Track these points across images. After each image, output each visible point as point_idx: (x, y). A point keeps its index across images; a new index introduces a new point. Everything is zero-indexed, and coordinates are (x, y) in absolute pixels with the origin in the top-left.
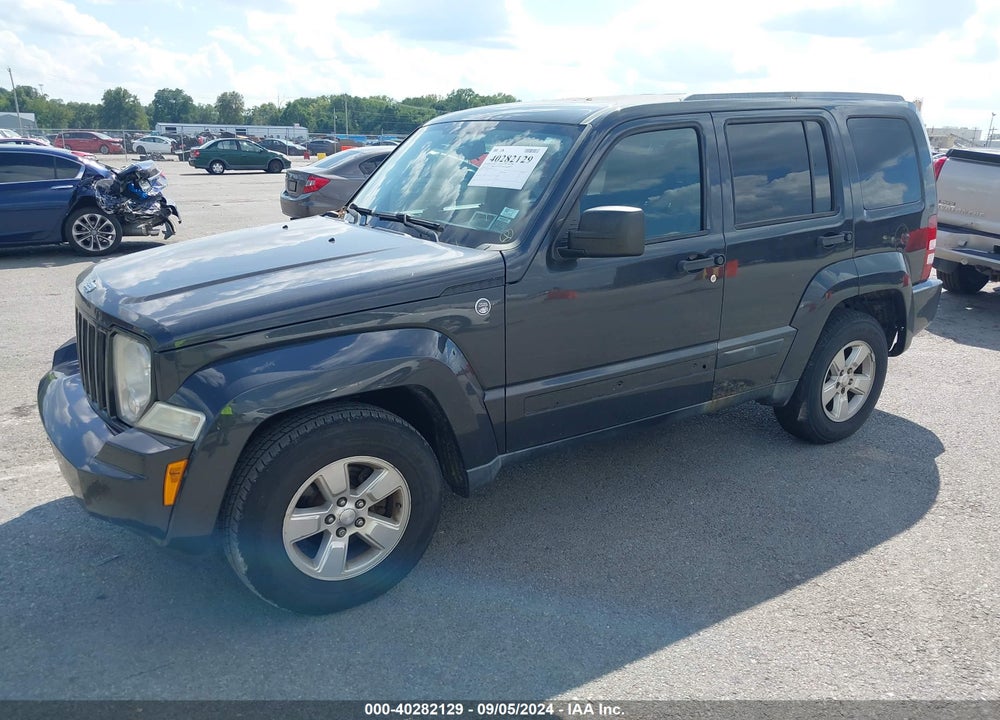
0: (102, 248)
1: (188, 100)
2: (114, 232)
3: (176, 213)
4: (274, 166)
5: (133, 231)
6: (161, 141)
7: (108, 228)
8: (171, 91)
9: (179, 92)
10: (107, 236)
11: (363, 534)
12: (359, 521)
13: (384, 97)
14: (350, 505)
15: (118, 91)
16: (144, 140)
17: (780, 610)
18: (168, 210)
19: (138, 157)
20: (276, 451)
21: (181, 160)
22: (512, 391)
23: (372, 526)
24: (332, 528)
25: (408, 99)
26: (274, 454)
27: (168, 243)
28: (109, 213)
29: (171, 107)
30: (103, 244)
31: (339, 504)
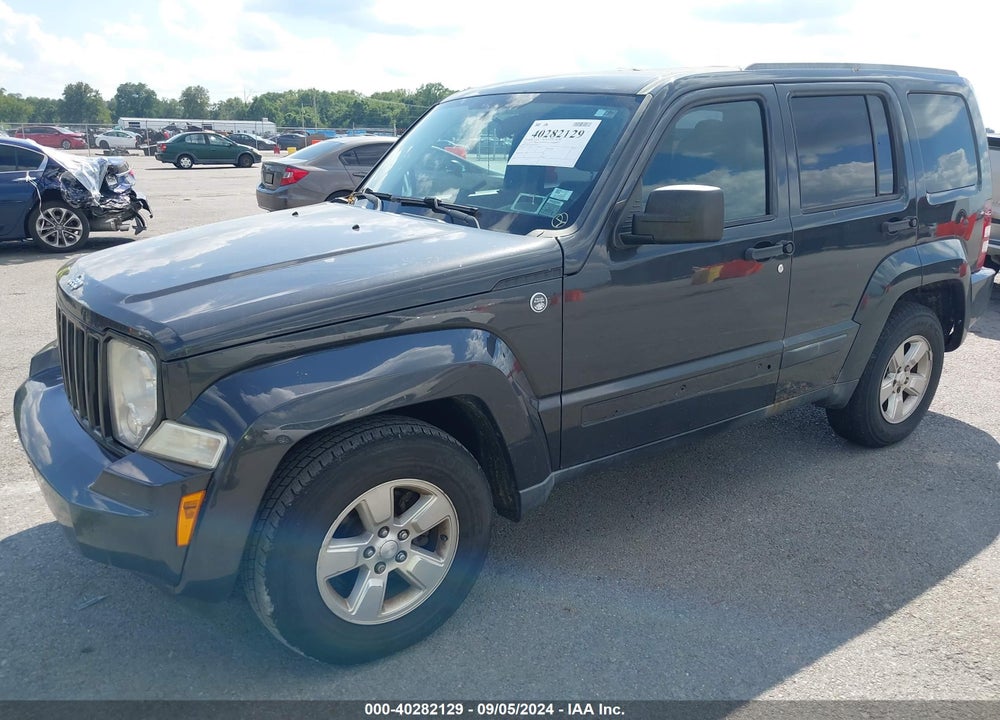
0: (68, 244)
1: (151, 94)
2: (80, 227)
3: (146, 207)
4: (244, 160)
5: (101, 226)
6: (124, 135)
7: (75, 223)
8: (133, 85)
9: (142, 86)
10: (73, 231)
11: (404, 571)
12: (401, 555)
13: (353, 92)
14: (391, 537)
15: (79, 86)
16: (107, 134)
17: (879, 648)
18: (137, 204)
19: (101, 151)
20: (316, 470)
21: (147, 154)
22: (568, 399)
23: (415, 561)
24: (371, 562)
25: (377, 94)
26: (314, 473)
27: (139, 239)
28: (74, 206)
29: (134, 101)
30: (69, 240)
31: (381, 535)
